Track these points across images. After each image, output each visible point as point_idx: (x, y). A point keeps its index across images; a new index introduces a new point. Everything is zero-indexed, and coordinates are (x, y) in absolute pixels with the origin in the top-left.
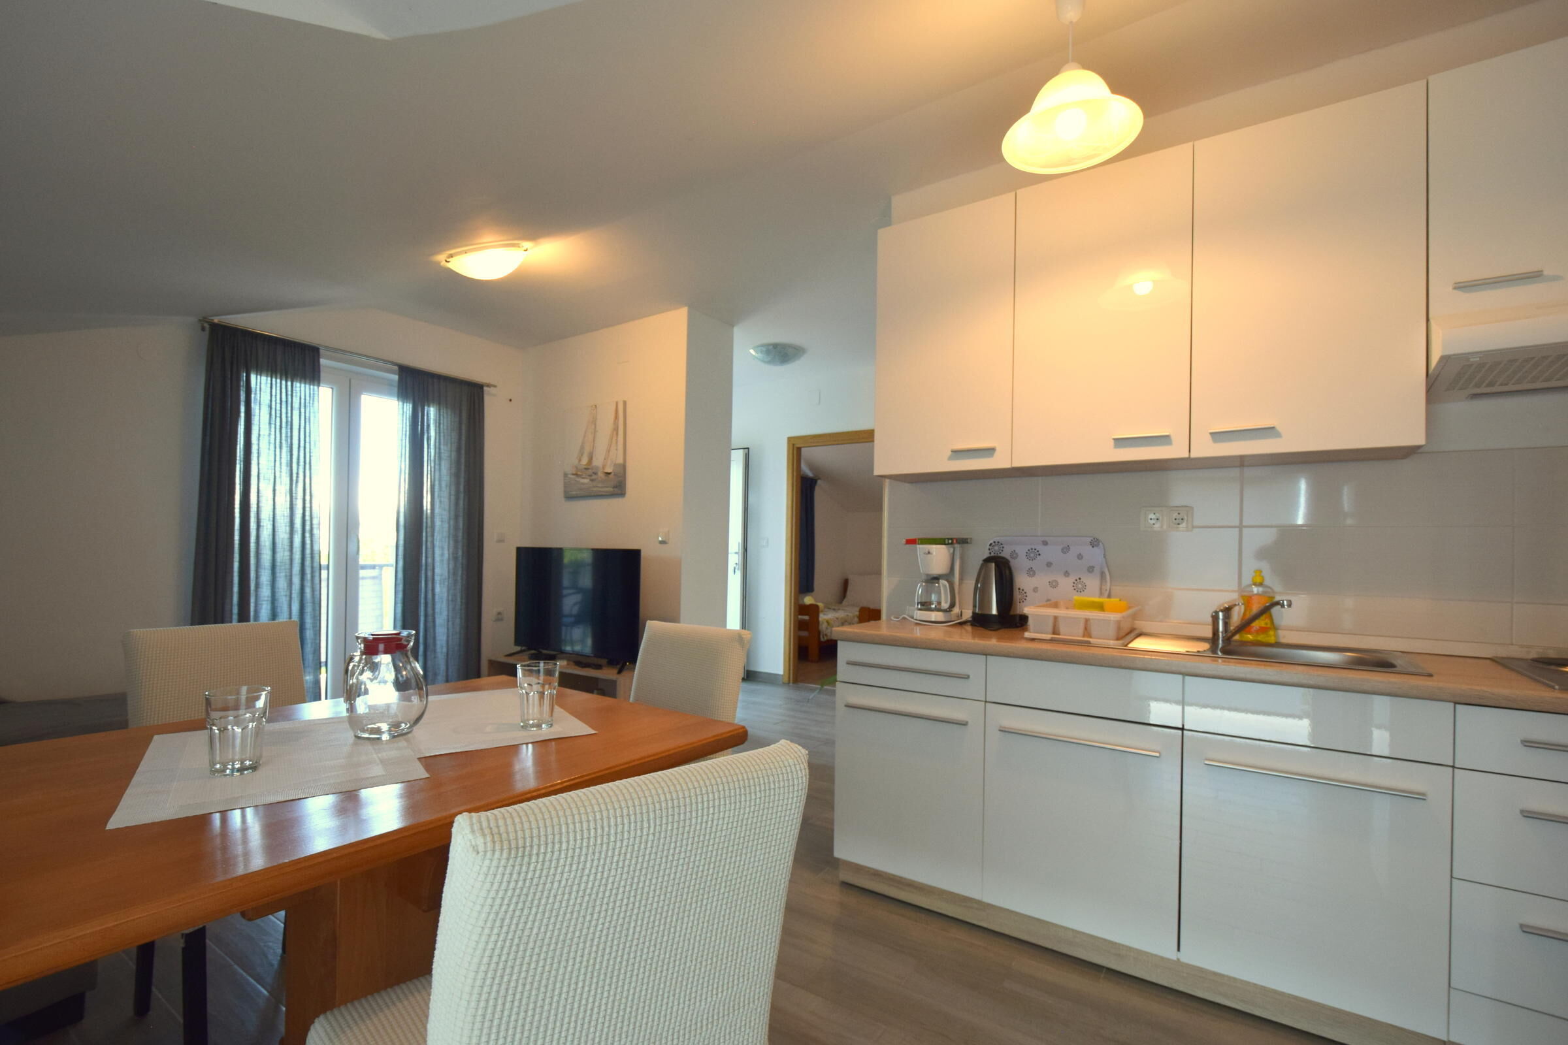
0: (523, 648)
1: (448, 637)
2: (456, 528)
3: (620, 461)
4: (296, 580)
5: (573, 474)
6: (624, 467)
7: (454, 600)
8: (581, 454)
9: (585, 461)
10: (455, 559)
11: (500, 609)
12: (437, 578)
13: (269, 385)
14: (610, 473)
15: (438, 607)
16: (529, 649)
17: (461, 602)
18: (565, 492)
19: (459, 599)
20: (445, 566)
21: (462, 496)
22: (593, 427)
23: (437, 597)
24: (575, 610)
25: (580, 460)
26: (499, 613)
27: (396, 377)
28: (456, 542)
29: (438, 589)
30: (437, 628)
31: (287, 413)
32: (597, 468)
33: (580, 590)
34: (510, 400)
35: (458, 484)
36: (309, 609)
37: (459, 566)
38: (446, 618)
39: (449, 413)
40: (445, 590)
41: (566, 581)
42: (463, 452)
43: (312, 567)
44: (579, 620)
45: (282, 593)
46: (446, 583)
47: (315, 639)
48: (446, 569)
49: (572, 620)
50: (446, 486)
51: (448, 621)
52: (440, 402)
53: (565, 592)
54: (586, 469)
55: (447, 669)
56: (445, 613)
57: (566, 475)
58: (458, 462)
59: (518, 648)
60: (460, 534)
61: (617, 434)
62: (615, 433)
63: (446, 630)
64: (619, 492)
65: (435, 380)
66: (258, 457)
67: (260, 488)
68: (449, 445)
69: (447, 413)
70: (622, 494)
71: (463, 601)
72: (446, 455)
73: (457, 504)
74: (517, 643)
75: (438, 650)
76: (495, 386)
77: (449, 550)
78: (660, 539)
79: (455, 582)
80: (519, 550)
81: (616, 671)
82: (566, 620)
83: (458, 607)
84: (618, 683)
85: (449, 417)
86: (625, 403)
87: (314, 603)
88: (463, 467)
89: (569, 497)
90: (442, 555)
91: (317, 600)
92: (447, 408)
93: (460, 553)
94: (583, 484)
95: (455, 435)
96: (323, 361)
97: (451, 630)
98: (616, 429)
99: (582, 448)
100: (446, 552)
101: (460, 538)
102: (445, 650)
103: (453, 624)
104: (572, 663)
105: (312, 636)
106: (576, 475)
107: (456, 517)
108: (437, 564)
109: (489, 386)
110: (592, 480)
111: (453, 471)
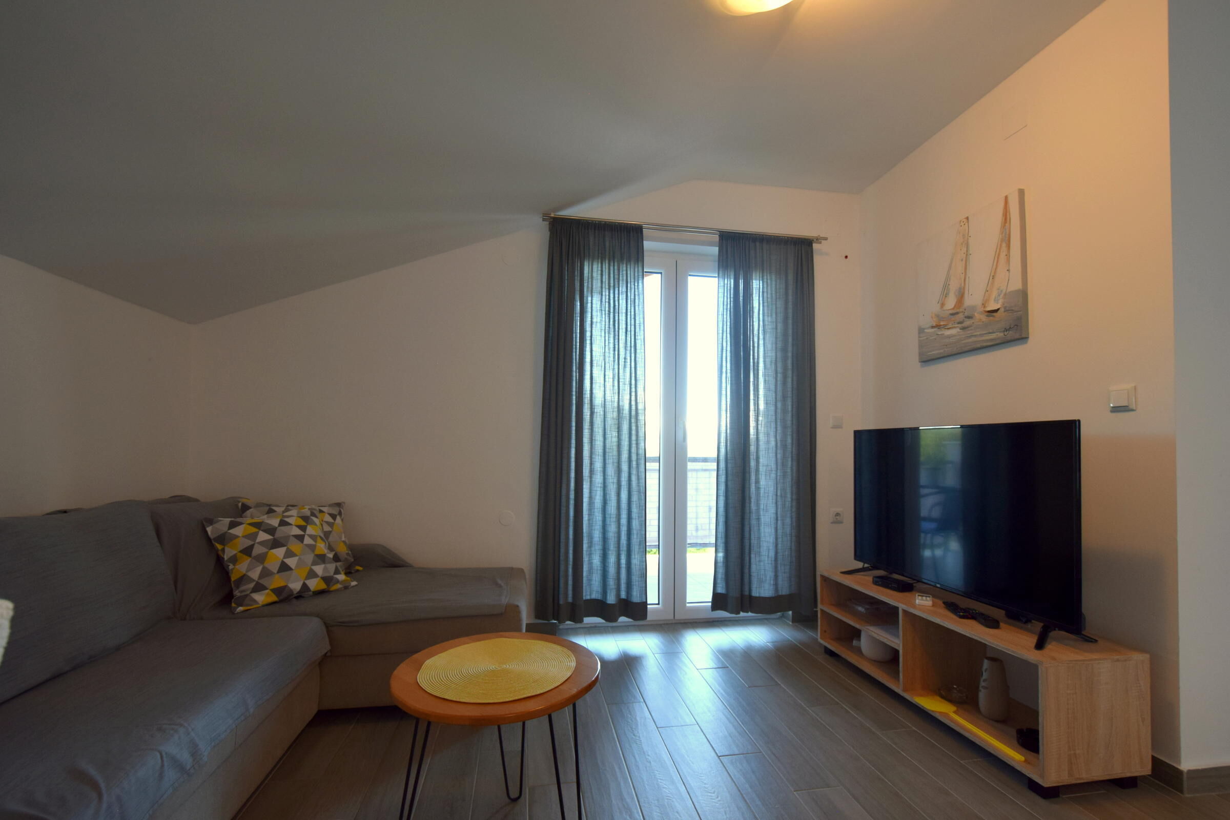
0: (866, 565)
1: (777, 538)
2: (784, 411)
3: (1016, 285)
4: (625, 467)
5: (933, 327)
6: (1023, 294)
7: (783, 496)
8: (945, 294)
9: (951, 303)
10: (784, 446)
11: (839, 510)
12: (762, 469)
13: (599, 272)
14: (996, 311)
15: (763, 502)
16: (874, 567)
17: (792, 499)
18: (921, 354)
19: (789, 495)
20: (772, 455)
21: (790, 373)
22: (964, 250)
23: (762, 491)
24: (936, 513)
25: (943, 305)
26: (838, 514)
27: (715, 250)
28: (784, 427)
29: (763, 482)
30: (762, 528)
31: (614, 297)
32: (973, 308)
33: (942, 490)
34: (846, 257)
35: (785, 359)
36: (635, 498)
37: (789, 454)
38: (773, 516)
39: (773, 277)
40: (771, 483)
41: (924, 477)
42: (790, 322)
43: (637, 454)
44: (944, 526)
45: (610, 481)
46: (773, 475)
47: (640, 530)
48: (773, 459)
49: (933, 525)
50: (771, 362)
51: (777, 519)
52: (763, 268)
53: (924, 491)
54: (952, 314)
55: (776, 577)
56: (772, 510)
57: (921, 331)
58: (785, 335)
59: (860, 565)
60: (789, 417)
61: (1008, 246)
62: (1004, 245)
63: (773, 531)
64: (1017, 336)
65: (758, 244)
66: (591, 344)
67: (594, 375)
68: (774, 316)
69: (771, 279)
70: (1023, 338)
71: (794, 497)
72: (770, 327)
73: (784, 383)
74: (857, 557)
75: (764, 551)
76: (826, 239)
77: (776, 437)
78: (1111, 405)
79: (784, 475)
80: (858, 434)
81: (1033, 640)
82: (925, 525)
83: (788, 504)
84: (1041, 670)
85: (774, 283)
86: (1021, 192)
87: (639, 492)
88: (790, 339)
89: (927, 361)
90: (768, 442)
91: (642, 489)
92: (770, 273)
93: (789, 441)
94: (949, 337)
95: (780, 304)
96: (647, 245)
97: (780, 531)
98: (1006, 239)
99: (946, 287)
100: (772, 439)
101: (789, 423)
102: (772, 554)
103: (783, 524)
104: (940, 602)
105: (638, 527)
106: (938, 326)
107: (784, 397)
108: (762, 453)
109: (819, 240)
110: (963, 329)
111: (780, 345)
